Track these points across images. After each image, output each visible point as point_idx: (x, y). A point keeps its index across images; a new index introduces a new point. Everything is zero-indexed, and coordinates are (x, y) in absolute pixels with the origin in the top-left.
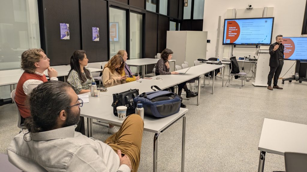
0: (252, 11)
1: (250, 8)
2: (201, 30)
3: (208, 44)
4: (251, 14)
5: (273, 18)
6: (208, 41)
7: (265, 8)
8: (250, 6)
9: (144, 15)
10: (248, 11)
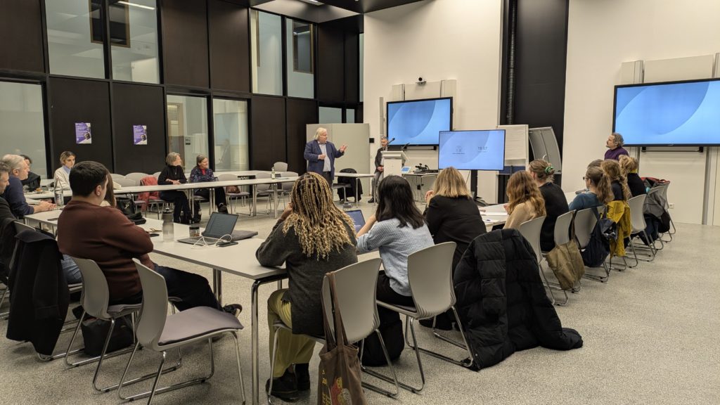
0: (426, 87)
1: (421, 82)
2: (362, 122)
3: (372, 144)
4: (425, 93)
5: (451, 99)
6: (372, 141)
7: (442, 81)
8: (420, 79)
9: (249, 101)
10: (421, 87)
